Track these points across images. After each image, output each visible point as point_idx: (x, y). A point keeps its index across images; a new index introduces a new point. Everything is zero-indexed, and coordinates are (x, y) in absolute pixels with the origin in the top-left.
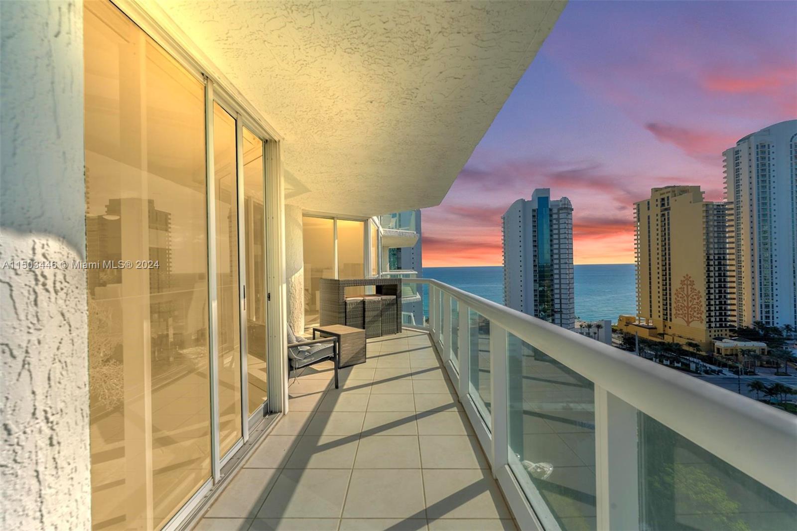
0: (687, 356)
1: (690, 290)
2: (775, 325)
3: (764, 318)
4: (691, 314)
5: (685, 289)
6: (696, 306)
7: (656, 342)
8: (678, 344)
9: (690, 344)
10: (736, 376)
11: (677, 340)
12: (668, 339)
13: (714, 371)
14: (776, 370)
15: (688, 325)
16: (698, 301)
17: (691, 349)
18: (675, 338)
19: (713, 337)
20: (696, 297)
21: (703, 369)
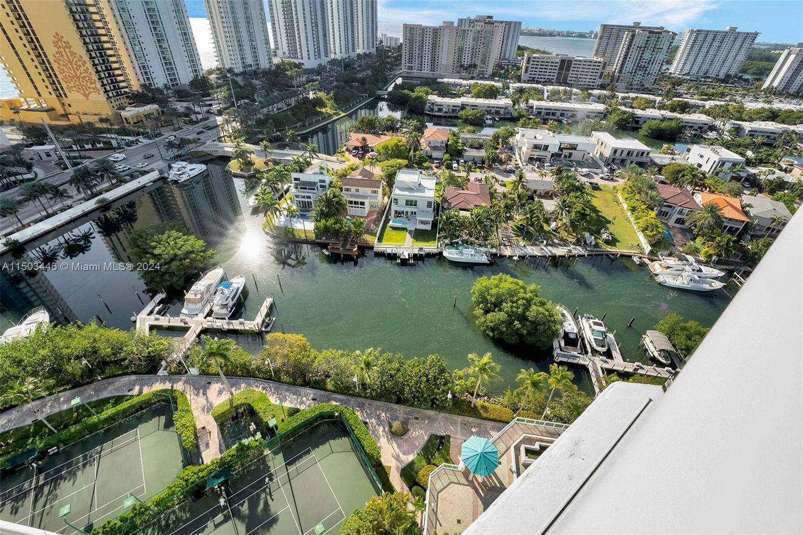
0: (104, 133)
1: (69, 54)
2: (156, 86)
3: (146, 80)
4: (84, 85)
5: (64, 53)
6: (85, 75)
7: (62, 126)
8: (89, 124)
9: (101, 120)
10: (150, 141)
11: (86, 119)
12: (74, 120)
13: (132, 142)
14: (172, 127)
15: (87, 99)
16: (85, 68)
17: (105, 125)
18: (82, 117)
19: (116, 107)
20: (80, 63)
21: (123, 142)
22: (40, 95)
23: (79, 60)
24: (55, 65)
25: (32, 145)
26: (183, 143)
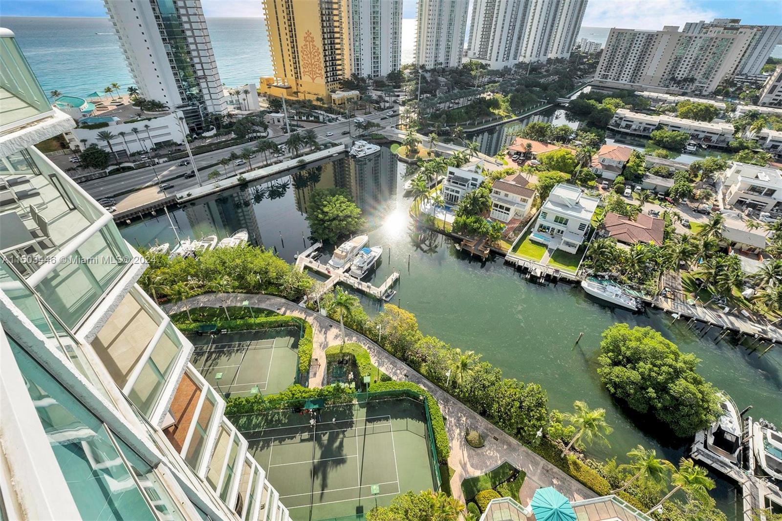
0: (317, 110)
1: (311, 47)
2: (362, 76)
3: (356, 70)
4: (314, 71)
5: (308, 46)
6: (317, 63)
7: (293, 100)
8: (309, 100)
9: (318, 99)
10: (346, 121)
11: (308, 97)
12: (301, 97)
13: (333, 119)
14: (365, 111)
15: (313, 82)
16: (318, 58)
17: (319, 103)
18: (306, 95)
19: (330, 90)
20: (316, 54)
21: (327, 118)
22: (286, 76)
23: (316, 52)
24: (300, 54)
25: (271, 112)
26: (369, 125)
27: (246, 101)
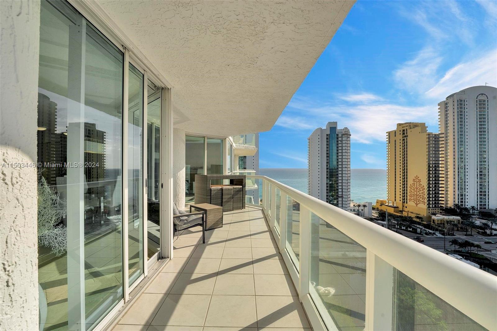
0: (416, 224)
1: (418, 185)
2: (466, 206)
3: (460, 202)
4: (418, 199)
5: (416, 184)
6: (421, 195)
7: (398, 215)
8: (410, 217)
9: (417, 217)
10: (443, 237)
11: (410, 215)
12: (405, 214)
13: (431, 233)
14: (466, 233)
15: (417, 206)
16: (423, 192)
17: (418, 220)
18: (409, 213)
19: (431, 213)
20: (421, 189)
21: (424, 232)
22: (395, 200)
23: (421, 188)
24: (409, 189)
25: (379, 220)
26: (467, 244)
27: (363, 211)
